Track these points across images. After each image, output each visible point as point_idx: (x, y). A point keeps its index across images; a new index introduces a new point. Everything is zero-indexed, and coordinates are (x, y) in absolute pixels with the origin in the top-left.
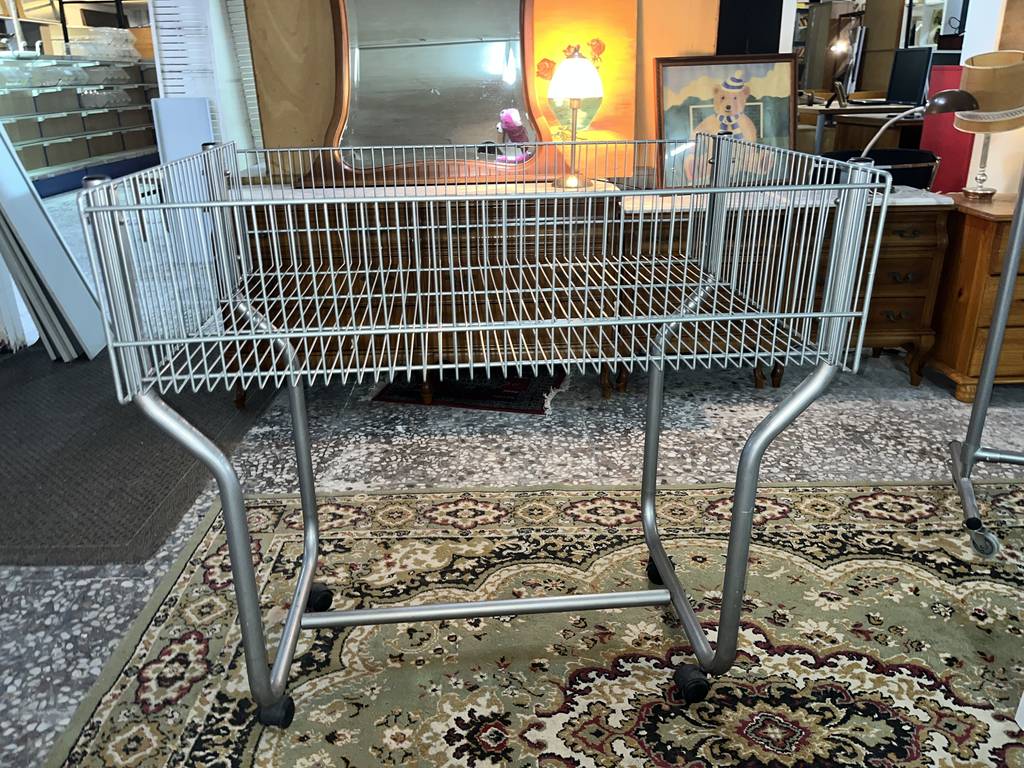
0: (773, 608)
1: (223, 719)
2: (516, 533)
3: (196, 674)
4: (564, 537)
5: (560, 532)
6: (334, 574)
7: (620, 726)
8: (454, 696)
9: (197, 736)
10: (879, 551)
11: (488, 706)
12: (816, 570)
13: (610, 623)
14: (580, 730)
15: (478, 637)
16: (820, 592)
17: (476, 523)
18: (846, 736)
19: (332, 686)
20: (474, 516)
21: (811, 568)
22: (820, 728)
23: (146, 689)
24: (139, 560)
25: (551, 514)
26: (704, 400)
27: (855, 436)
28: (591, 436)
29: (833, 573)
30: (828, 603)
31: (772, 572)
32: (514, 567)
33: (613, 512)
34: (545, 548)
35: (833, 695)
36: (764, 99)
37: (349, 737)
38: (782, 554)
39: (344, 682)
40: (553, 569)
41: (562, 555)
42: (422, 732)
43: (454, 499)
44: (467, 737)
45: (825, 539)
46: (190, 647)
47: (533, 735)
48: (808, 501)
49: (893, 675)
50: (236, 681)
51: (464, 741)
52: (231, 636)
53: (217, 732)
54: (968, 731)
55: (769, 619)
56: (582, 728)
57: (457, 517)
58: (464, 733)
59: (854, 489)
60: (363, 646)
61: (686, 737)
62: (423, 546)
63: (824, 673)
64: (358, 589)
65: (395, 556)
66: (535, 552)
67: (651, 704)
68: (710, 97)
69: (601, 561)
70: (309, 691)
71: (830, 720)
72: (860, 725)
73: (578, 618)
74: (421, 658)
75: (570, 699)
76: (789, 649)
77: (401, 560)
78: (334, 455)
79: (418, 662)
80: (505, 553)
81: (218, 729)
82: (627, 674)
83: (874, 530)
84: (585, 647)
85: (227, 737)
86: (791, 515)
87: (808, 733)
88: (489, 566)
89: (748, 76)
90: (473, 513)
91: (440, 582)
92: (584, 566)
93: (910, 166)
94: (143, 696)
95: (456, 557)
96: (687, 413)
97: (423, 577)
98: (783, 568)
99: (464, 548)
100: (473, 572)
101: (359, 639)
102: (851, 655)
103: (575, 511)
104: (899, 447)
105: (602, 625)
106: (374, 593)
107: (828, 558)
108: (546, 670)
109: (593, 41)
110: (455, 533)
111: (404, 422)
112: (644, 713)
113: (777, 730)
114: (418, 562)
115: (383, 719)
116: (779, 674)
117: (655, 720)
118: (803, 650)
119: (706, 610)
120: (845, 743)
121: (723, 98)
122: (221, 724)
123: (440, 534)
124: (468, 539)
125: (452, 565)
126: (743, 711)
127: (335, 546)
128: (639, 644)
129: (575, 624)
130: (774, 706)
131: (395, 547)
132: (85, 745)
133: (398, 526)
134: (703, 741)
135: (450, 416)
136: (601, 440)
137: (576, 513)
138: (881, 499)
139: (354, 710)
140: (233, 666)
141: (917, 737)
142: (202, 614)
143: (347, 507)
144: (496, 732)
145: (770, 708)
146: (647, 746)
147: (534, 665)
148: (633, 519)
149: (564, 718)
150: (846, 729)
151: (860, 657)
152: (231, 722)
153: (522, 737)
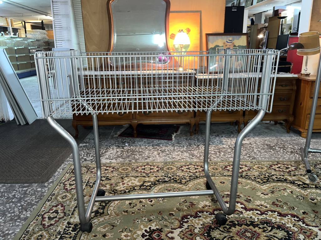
0: (246, 197)
1: (69, 230)
2: (164, 175)
3: (60, 216)
4: (179, 176)
5: (178, 174)
6: (105, 187)
7: (198, 232)
8: (144, 223)
9: (61, 235)
10: (280, 181)
11: (155, 226)
12: (260, 186)
13: (194, 202)
14: (185, 234)
15: (152, 206)
16: (261, 192)
17: (151, 172)
18: (271, 235)
19: (105, 220)
20: (150, 170)
21: (258, 185)
22: (263, 233)
23: (44, 221)
24: (43, 182)
25: (175, 169)
26: (222, 137)
27: (270, 147)
28: (187, 147)
29: (265, 187)
30: (264, 196)
31: (245, 186)
32: (163, 185)
33: (195, 169)
34: (173, 179)
35: (267, 223)
36: (238, 46)
37: (110, 235)
38: (249, 181)
39: (109, 219)
40: (176, 185)
41: (179, 181)
42: (134, 234)
43: (144, 165)
44: (148, 236)
45: (262, 177)
46: (59, 208)
47: (170, 235)
48: (256, 166)
49: (286, 217)
50: (73, 218)
51: (148, 237)
52: (72, 205)
53: (67, 234)
54: (311, 234)
55: (245, 200)
56: (186, 233)
57: (145, 170)
58: (148, 234)
59: (271, 163)
60: (114, 208)
61: (220, 236)
62: (134, 178)
63: (263, 217)
64: (113, 191)
65: (125, 181)
66: (170, 180)
67: (209, 226)
68: (223, 45)
69: (191, 183)
70: (97, 221)
71: (266, 230)
72: (275, 232)
73: (184, 200)
74: (134, 212)
75: (182, 224)
76: (252, 210)
77: (127, 183)
78: (106, 152)
79: (133, 213)
80: (160, 181)
81: (68, 233)
82: (200, 217)
83: (277, 174)
84: (186, 208)
85: (70, 235)
86: (251, 170)
87: (259, 234)
88: (155, 184)
89: (233, 39)
90: (150, 169)
91: (139, 189)
92: (186, 184)
93: (284, 66)
94: (44, 223)
95: (144, 182)
96: (217, 140)
97: (134, 188)
98: (249, 185)
99: (147, 179)
100: (150, 186)
101: (113, 206)
102: (272, 211)
103: (182, 168)
104: (284, 150)
105: (192, 202)
106: (118, 192)
107: (263, 183)
108: (174, 215)
109: (187, 28)
110: (144, 175)
111: (128, 143)
112: (206, 229)
113: (249, 234)
114: (132, 183)
115: (121, 230)
116: (249, 217)
117: (209, 230)
118: (256, 210)
119: (225, 198)
120: (271, 238)
121: (226, 46)
122: (68, 232)
123: (139, 175)
124: (149, 177)
125: (143, 184)
126: (238, 228)
127: (106, 178)
128: (204, 208)
129: (183, 202)
130: (248, 226)
131: (125, 179)
132: (24, 237)
133: (126, 173)
134: (225, 237)
135: (142, 141)
136: (190, 148)
137: (183, 169)
138: (279, 165)
139: (112, 227)
140: (73, 214)
141: (294, 236)
142: (63, 198)
143: (110, 167)
144: (158, 234)
145: (247, 227)
146: (207, 238)
147: (170, 214)
148: (201, 171)
149: (180, 230)
150: (271, 233)
151: (275, 212)
152: (72, 231)
153: (166, 236)
